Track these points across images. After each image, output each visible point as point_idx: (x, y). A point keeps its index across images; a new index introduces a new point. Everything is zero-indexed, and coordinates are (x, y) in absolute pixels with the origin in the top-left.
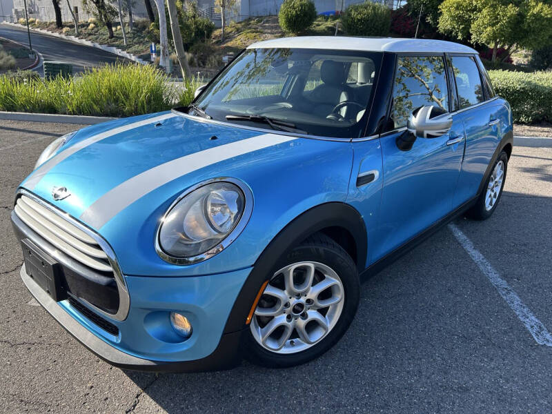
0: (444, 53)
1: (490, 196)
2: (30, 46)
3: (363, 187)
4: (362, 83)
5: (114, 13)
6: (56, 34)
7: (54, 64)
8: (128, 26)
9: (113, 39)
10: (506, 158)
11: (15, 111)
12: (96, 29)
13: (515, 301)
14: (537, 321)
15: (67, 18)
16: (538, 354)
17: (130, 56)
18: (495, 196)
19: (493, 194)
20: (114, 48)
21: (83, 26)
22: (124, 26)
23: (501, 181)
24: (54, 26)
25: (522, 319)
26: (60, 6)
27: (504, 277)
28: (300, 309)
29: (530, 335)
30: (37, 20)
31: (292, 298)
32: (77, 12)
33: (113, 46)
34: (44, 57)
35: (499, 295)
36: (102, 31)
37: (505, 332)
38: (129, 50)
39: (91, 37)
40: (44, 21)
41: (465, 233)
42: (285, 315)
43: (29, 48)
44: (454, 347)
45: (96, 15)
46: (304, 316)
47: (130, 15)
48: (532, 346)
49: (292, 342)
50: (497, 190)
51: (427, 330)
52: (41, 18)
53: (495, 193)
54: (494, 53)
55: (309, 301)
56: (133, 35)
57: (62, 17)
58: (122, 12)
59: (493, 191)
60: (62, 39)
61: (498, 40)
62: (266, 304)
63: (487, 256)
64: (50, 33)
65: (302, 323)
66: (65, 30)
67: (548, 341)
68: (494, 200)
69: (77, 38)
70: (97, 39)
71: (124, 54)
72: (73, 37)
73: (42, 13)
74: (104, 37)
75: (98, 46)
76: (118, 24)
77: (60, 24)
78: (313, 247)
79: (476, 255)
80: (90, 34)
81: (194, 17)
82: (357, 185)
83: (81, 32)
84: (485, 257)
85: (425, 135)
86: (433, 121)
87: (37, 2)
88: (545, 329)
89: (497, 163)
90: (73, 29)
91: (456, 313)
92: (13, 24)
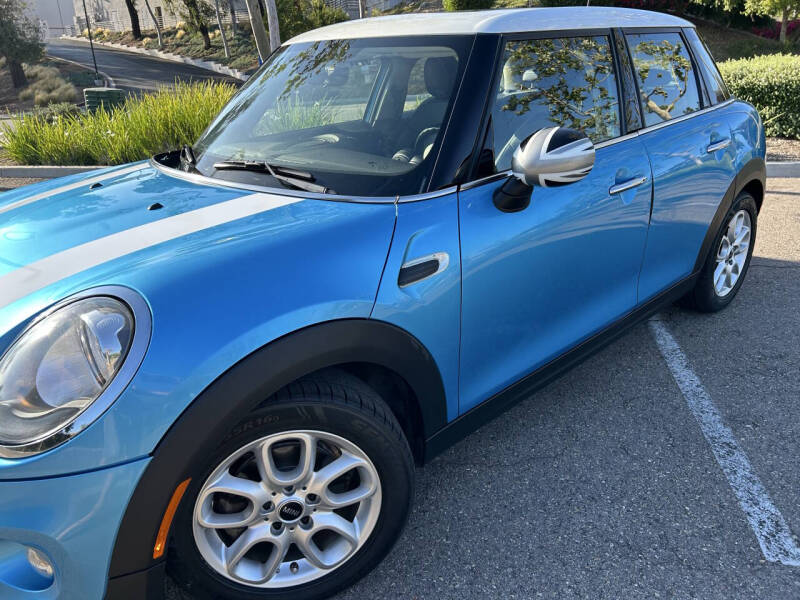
0: (612, 30)
1: (725, 271)
2: (96, 68)
3: (413, 286)
4: (510, 91)
5: (209, 12)
6: (134, 49)
7: (98, 92)
8: (231, 28)
9: (210, 50)
10: (754, 205)
11: (41, 164)
12: (186, 37)
13: (739, 469)
14: (773, 510)
15: (147, 24)
16: (762, 581)
17: (234, 72)
18: (735, 270)
19: (730, 268)
20: (212, 64)
21: (169, 34)
22: (224, 31)
23: (747, 244)
24: (130, 37)
25: (745, 507)
26: (136, 8)
27: (731, 420)
28: (294, 512)
29: (755, 540)
30: (107, 30)
31: (278, 494)
32: (160, 14)
33: (210, 60)
34: (115, 82)
35: (712, 458)
36: (194, 40)
37: (708, 536)
38: (233, 64)
39: (180, 49)
40: (117, 30)
41: (677, 338)
42: (268, 524)
43: (94, 70)
44: (604, 566)
45: (184, 17)
46: (307, 522)
47: (233, 12)
48: (752, 565)
49: (294, 565)
50: (740, 260)
51: (561, 531)
52: (112, 27)
53: (736, 267)
54: (784, 29)
55: (312, 497)
56: (237, 42)
57: (141, 23)
58: (221, 9)
59: (731, 263)
60: (142, 54)
61: (789, 7)
62: (228, 506)
63: (706, 382)
64: (124, 47)
65: (304, 535)
66: (146, 40)
67: (787, 554)
68: (734, 279)
69: (161, 52)
70: (188, 51)
71: (225, 70)
72: (156, 51)
73: (113, 19)
74: (198, 48)
75: (190, 61)
76: (216, 27)
77: (137, 34)
78: (298, 405)
79: (686, 378)
80: (178, 46)
81: (321, 8)
82: (399, 284)
83: (167, 42)
84: (703, 383)
85: (542, 181)
86: (553, 156)
87: (106, 4)
88: (787, 528)
89: (732, 216)
90: (155, 40)
91: (624, 494)
92: (74, 38)
